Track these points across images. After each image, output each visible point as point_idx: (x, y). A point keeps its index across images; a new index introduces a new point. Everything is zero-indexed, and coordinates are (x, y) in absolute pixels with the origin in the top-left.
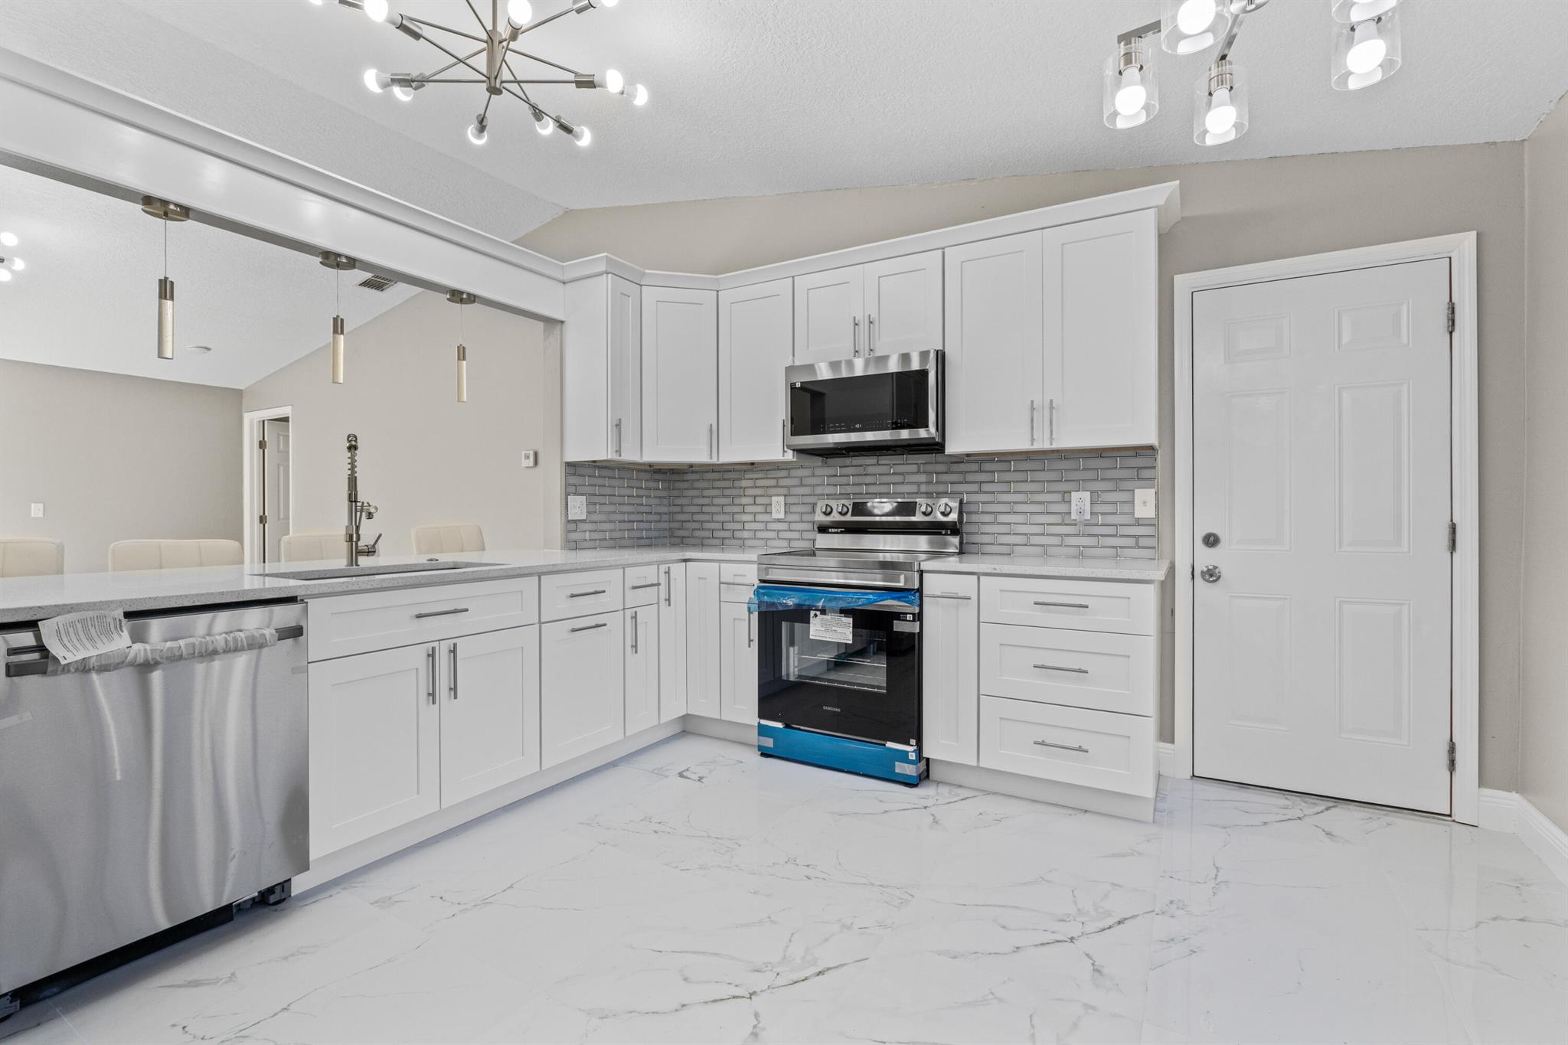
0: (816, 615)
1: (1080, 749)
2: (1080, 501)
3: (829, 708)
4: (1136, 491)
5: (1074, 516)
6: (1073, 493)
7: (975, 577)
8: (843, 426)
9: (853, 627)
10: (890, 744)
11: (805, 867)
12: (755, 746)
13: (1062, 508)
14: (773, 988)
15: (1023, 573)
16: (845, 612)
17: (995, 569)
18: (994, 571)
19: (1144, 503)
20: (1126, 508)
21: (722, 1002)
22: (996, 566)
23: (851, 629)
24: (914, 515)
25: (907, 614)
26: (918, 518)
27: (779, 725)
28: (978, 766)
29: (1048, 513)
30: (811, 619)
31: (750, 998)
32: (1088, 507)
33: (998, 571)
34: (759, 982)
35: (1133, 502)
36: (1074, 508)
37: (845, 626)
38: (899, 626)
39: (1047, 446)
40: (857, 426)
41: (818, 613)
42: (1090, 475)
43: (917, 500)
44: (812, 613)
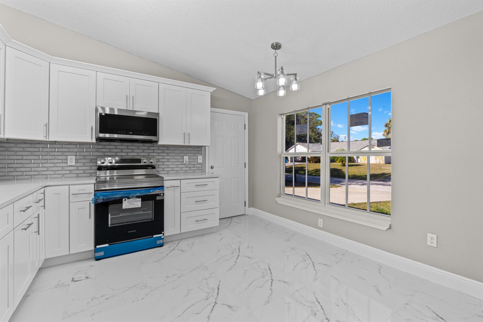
0: (125, 200)
1: (205, 219)
2: (186, 158)
3: (131, 232)
4: (198, 156)
5: (185, 162)
6: (184, 156)
7: (180, 180)
8: (124, 132)
9: (141, 201)
10: (154, 236)
11: (174, 276)
12: (93, 258)
13: (181, 160)
14: (216, 298)
15: (193, 178)
16: (138, 197)
17: (186, 178)
18: (185, 178)
19: (200, 159)
20: (196, 160)
21: (213, 309)
22: (186, 177)
23: (141, 202)
24: (141, 163)
25: (161, 194)
26: (142, 164)
27: (107, 245)
28: (180, 233)
29: (178, 162)
30: (123, 201)
31: (216, 303)
32: (188, 160)
33: (187, 178)
34: (212, 300)
35: (198, 159)
36: (185, 160)
37: (138, 201)
38: (158, 198)
39: (187, 144)
40: (131, 133)
41: (126, 199)
42: (188, 152)
43: (141, 158)
44: (124, 199)
